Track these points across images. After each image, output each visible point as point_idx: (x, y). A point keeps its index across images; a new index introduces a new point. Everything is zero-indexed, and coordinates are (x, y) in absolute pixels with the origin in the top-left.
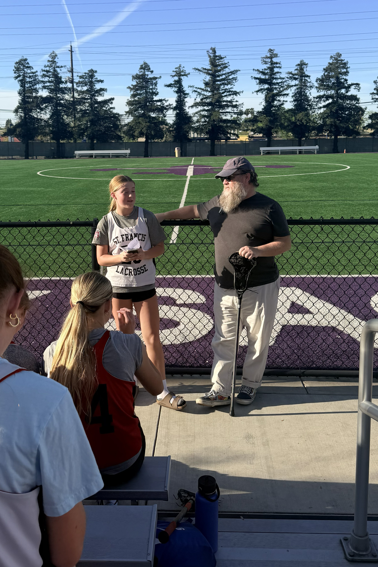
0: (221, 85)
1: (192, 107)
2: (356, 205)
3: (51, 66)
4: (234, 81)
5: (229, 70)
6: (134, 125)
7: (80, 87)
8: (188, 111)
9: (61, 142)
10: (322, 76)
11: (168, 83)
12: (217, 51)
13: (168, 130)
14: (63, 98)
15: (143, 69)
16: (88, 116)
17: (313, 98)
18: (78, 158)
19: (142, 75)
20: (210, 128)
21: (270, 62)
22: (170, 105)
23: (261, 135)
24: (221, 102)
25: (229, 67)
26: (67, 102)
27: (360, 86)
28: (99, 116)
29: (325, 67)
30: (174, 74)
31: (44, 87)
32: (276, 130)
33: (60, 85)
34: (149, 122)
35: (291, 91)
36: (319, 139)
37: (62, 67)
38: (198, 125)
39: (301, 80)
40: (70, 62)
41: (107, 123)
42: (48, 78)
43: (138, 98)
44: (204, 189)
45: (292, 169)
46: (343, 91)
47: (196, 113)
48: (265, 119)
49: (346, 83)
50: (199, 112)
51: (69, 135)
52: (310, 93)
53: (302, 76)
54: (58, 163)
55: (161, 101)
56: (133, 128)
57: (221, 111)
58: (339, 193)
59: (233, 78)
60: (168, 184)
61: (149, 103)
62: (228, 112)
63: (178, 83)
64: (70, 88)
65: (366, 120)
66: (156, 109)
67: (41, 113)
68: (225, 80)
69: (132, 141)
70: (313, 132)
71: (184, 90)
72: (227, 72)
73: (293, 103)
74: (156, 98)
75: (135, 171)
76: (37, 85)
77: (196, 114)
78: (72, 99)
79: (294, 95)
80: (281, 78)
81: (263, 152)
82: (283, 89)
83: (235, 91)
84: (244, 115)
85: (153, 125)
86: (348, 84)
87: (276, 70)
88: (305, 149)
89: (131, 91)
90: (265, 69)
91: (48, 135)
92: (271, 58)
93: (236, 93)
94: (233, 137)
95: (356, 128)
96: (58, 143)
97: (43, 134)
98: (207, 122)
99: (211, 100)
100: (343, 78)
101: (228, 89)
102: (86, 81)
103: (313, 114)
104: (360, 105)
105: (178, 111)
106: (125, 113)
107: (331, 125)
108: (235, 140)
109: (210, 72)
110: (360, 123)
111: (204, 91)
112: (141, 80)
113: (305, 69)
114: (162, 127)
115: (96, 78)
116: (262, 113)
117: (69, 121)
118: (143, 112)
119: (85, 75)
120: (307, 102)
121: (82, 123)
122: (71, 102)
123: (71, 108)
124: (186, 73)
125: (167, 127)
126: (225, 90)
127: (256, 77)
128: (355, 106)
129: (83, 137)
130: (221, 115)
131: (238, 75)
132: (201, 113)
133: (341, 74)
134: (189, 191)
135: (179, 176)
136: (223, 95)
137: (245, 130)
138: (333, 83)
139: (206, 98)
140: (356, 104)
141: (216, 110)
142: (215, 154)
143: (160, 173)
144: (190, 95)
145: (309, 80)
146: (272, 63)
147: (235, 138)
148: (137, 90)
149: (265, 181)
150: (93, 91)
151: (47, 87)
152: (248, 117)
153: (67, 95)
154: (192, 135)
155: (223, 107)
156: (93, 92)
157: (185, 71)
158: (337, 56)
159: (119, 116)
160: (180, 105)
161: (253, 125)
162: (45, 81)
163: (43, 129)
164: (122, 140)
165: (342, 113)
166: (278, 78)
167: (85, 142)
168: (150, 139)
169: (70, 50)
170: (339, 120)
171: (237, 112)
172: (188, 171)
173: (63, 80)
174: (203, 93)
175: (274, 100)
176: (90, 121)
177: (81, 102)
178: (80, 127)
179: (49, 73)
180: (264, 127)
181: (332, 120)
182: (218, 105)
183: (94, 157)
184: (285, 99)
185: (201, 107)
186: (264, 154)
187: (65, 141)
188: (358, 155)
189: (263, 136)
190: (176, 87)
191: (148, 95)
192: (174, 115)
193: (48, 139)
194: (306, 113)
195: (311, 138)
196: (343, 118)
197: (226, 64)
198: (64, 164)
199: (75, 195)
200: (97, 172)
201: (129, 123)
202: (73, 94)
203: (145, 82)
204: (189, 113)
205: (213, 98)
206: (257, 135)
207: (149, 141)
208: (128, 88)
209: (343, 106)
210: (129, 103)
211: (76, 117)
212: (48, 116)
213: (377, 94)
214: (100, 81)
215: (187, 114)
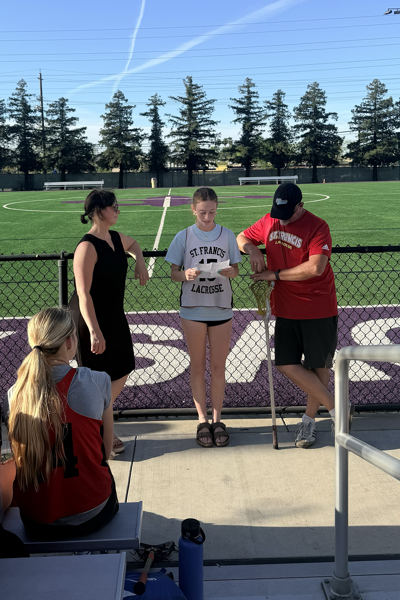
0: (198, 114)
1: (168, 136)
3: (20, 94)
4: (212, 111)
5: (206, 99)
6: (108, 155)
7: (51, 116)
8: (164, 141)
9: (30, 173)
10: (300, 105)
11: (143, 112)
12: (193, 80)
13: (143, 160)
14: (32, 128)
15: (118, 98)
16: (59, 146)
17: (290, 127)
18: (48, 190)
19: (116, 104)
20: (188, 158)
21: (247, 92)
22: (145, 134)
23: (240, 165)
24: (198, 131)
25: (206, 97)
26: (36, 132)
27: (337, 115)
28: (71, 146)
29: (302, 96)
30: (150, 102)
31: (12, 116)
32: (255, 160)
33: (29, 114)
34: (124, 152)
35: (269, 121)
36: (298, 168)
37: (31, 95)
38: (174, 154)
39: (279, 109)
40: (40, 90)
41: (79, 153)
42: (16, 107)
43: (112, 127)
44: (181, 221)
46: (321, 120)
47: (173, 143)
48: (244, 148)
49: (324, 113)
50: (176, 142)
51: (38, 165)
52: (288, 123)
53: (279, 106)
54: (26, 196)
55: (135, 130)
56: (106, 159)
57: (198, 140)
59: (210, 108)
60: (144, 216)
61: (124, 133)
62: (205, 142)
63: (154, 112)
64: (39, 117)
65: (345, 150)
66: (131, 139)
67: (8, 143)
68: (202, 109)
69: (105, 171)
70: (292, 162)
71: (159, 119)
72: (204, 101)
73: (271, 132)
74: (130, 127)
76: (4, 114)
77: (173, 144)
78: (41, 129)
79: (272, 125)
80: (258, 108)
81: (242, 183)
82: (261, 118)
83: (212, 121)
84: (222, 145)
85: (128, 154)
86: (326, 113)
87: (253, 99)
89: (104, 120)
90: (242, 99)
91: (15, 166)
92: (248, 87)
93: (213, 123)
94: (211, 167)
95: (335, 158)
96: (27, 174)
97: (10, 164)
98: (184, 152)
99: (188, 129)
100: (321, 108)
101: (205, 118)
102: (56, 110)
103: (291, 143)
104: (338, 134)
105: (154, 141)
106: (98, 143)
107: (311, 154)
108: (213, 170)
109: (186, 101)
110: (339, 153)
111: (180, 120)
112: (115, 109)
113: (282, 99)
114: (137, 157)
115: (67, 107)
116: (240, 143)
117: (38, 151)
118: (117, 141)
119: (56, 104)
120: (285, 132)
121: (52, 153)
122: (40, 131)
123: (41, 138)
124: (162, 103)
125: (143, 157)
126: (202, 119)
127: (233, 106)
128: (333, 135)
129: (53, 167)
130: (199, 145)
131: (214, 105)
132: (178, 142)
133: (318, 103)
134: (165, 223)
135: (156, 207)
136: (200, 124)
137: (223, 160)
138: (311, 113)
139: (183, 127)
140: (334, 133)
141: (193, 139)
142: (193, 185)
143: (135, 205)
144: (166, 124)
145: (287, 110)
146: (249, 92)
148: (111, 119)
149: (244, 212)
150: (64, 119)
151: (15, 116)
152: (226, 147)
153: (36, 124)
154: (169, 165)
155: (200, 136)
156: (64, 121)
157: (161, 100)
158: (314, 85)
159: (92, 146)
160: (156, 133)
161: (232, 154)
162: (12, 110)
163: (10, 159)
164: (95, 171)
165: (321, 143)
166: (256, 108)
167: (55, 173)
169: (39, 77)
170: (318, 150)
171: (215, 142)
172: (164, 202)
173: (32, 109)
174: (179, 122)
175: (252, 129)
176: (61, 151)
177: (51, 131)
178: (50, 158)
179: (17, 102)
180: (243, 157)
181: (311, 150)
182: (195, 134)
183: (65, 188)
184: (263, 128)
185: (178, 136)
186: (243, 184)
187: (34, 172)
188: (337, 184)
189: (242, 166)
190: (151, 116)
191: (123, 124)
192: (150, 145)
193: (15, 171)
194: (284, 143)
195: (290, 168)
196: (321, 147)
197: (203, 93)
198: (33, 197)
199: (44, 229)
200: (68, 204)
201: (102, 153)
202: (43, 123)
203: (119, 111)
204: (165, 143)
205: (190, 127)
206: (235, 165)
207: (124, 171)
208: (101, 117)
209: (321, 136)
210: (103, 133)
211: (46, 147)
212: (16, 146)
213: (356, 123)
214: (71, 110)
215: (164, 144)
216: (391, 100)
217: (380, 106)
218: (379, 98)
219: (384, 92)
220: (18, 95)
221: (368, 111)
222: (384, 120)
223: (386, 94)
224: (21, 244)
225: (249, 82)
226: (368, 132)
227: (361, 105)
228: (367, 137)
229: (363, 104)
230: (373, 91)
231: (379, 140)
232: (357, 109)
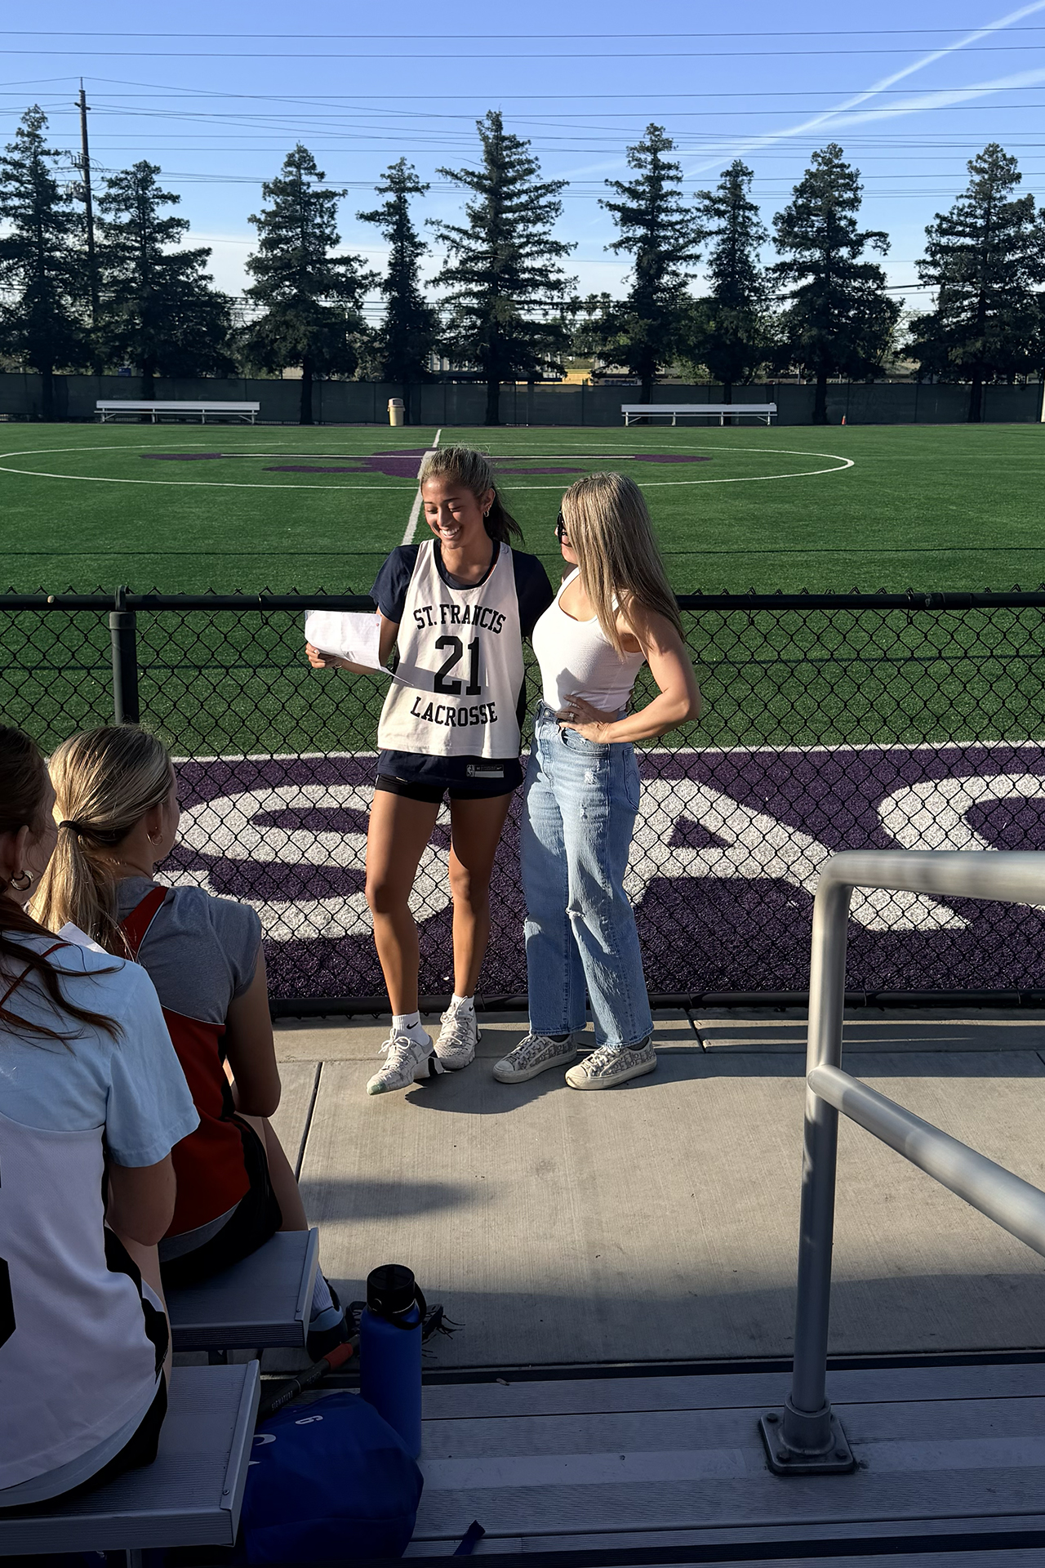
0: (516, 221)
1: (436, 282)
2: (862, 564)
3: (27, 149)
4: (554, 214)
5: (538, 180)
6: (271, 331)
7: (114, 213)
8: (423, 295)
9: (56, 372)
10: (790, 207)
11: (368, 211)
12: (504, 124)
13: (369, 349)
14: (60, 245)
15: (296, 167)
16: (135, 299)
17: (763, 271)
18: (106, 422)
19: (292, 183)
20: (487, 344)
21: (651, 163)
22: (373, 275)
23: (625, 370)
24: (516, 271)
25: (539, 172)
26: (72, 257)
27: (888, 240)
28: (168, 300)
29: (797, 184)
30: (387, 183)
31: (5, 212)
32: (665, 356)
34: (316, 322)
35: (708, 249)
36: (780, 384)
37: (57, 153)
38: (452, 335)
39: (734, 217)
40: (81, 137)
41: (192, 321)
42: (17, 185)
43: (282, 250)
45: (704, 466)
47: (447, 300)
48: (637, 323)
49: (852, 232)
50: (455, 298)
51: (80, 352)
52: (757, 256)
53: (736, 207)
54: (46, 435)
55: (345, 261)
56: (267, 340)
57: (515, 297)
58: (822, 532)
59: (550, 205)
60: (370, 503)
61: (314, 267)
62: (535, 302)
63: (398, 211)
64: (79, 215)
65: (902, 336)
66: (335, 286)
68: (529, 209)
69: (264, 375)
70: (763, 365)
71: (412, 231)
72: (533, 185)
73: (713, 282)
74: (332, 253)
75: (271, 462)
77: (446, 305)
78: (86, 248)
79: (716, 259)
80: (680, 210)
81: (630, 419)
82: (686, 240)
83: (556, 243)
84: (581, 312)
85: (326, 330)
86: (859, 232)
87: (667, 186)
88: (740, 413)
89: (259, 229)
90: (638, 183)
91: (15, 351)
93: (557, 248)
94: (550, 374)
95: (875, 357)
96: (47, 376)
97: (3, 347)
98: (478, 328)
99: (488, 265)
100: (845, 217)
101: (536, 235)
102: (127, 195)
103: (764, 314)
104: (886, 292)
105: (395, 294)
106: (244, 296)
107: (812, 346)
108: (555, 383)
109: (487, 183)
110: (885, 345)
111: (469, 239)
112: (289, 198)
113: (745, 188)
114: (349, 337)
115: (157, 189)
116: (629, 308)
117: (79, 310)
118: (295, 291)
119: (126, 179)
120: (749, 281)
121: (116, 318)
122: (83, 256)
123: (86, 275)
124: (420, 185)
125: (366, 338)
126: (528, 236)
127: (613, 203)
128: (874, 294)
129: (123, 359)
130: (518, 309)
131: (562, 197)
132: (461, 300)
133: (840, 204)
135: (398, 478)
136: (521, 251)
137: (582, 355)
138: (820, 230)
139: (476, 258)
140: (877, 289)
141: (503, 293)
142: (501, 422)
143: (344, 470)
144: (429, 247)
145: (755, 220)
146: (657, 165)
147: (552, 375)
148: (278, 226)
150: (148, 224)
151: (13, 212)
152: (593, 318)
153: (71, 236)
154: (438, 364)
155: (521, 286)
156: (148, 230)
157: (417, 176)
158: (831, 154)
159: (226, 302)
160: (402, 275)
161: (605, 340)
162: (7, 194)
163: (2, 333)
164: (235, 372)
165: (840, 314)
166: (674, 211)
167: (127, 374)
168: (318, 373)
169: (79, 102)
170: (832, 333)
171: (561, 304)
173: (61, 191)
174: (466, 242)
175: (661, 271)
176: (142, 314)
177: (113, 256)
178: (113, 330)
179: (19, 170)
180: (632, 348)
181: (814, 332)
182: (507, 280)
183: (153, 418)
184: (691, 270)
185: (462, 283)
186: (634, 423)
187: (68, 369)
188: (876, 428)
189: (630, 373)
190: (389, 223)
191: (310, 243)
192: (384, 306)
193: (18, 365)
194: (743, 312)
195: (756, 381)
196: (840, 326)
197: (529, 162)
198: (65, 439)
199: (95, 527)
200: (161, 461)
201: (255, 324)
202: (91, 234)
203: (298, 204)
204: (426, 301)
205: (495, 258)
206: (614, 370)
207: (314, 377)
208: (250, 220)
209: (842, 295)
210: (256, 265)
211: (101, 302)
212: (18, 297)
213: (935, 264)
214: (169, 198)
215: (423, 302)
216: (1028, 203)
217: (999, 218)
218: (998, 195)
219: (1011, 182)
220: (23, 152)
221: (968, 230)
222: (1009, 257)
223: (1018, 186)
224: (29, 567)
225: (656, 136)
226: (966, 289)
227: (952, 214)
228: (961, 303)
229: (956, 211)
230: (986, 177)
231: (990, 312)
232: (941, 224)
